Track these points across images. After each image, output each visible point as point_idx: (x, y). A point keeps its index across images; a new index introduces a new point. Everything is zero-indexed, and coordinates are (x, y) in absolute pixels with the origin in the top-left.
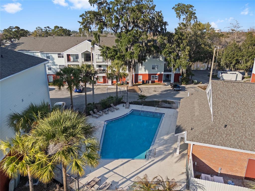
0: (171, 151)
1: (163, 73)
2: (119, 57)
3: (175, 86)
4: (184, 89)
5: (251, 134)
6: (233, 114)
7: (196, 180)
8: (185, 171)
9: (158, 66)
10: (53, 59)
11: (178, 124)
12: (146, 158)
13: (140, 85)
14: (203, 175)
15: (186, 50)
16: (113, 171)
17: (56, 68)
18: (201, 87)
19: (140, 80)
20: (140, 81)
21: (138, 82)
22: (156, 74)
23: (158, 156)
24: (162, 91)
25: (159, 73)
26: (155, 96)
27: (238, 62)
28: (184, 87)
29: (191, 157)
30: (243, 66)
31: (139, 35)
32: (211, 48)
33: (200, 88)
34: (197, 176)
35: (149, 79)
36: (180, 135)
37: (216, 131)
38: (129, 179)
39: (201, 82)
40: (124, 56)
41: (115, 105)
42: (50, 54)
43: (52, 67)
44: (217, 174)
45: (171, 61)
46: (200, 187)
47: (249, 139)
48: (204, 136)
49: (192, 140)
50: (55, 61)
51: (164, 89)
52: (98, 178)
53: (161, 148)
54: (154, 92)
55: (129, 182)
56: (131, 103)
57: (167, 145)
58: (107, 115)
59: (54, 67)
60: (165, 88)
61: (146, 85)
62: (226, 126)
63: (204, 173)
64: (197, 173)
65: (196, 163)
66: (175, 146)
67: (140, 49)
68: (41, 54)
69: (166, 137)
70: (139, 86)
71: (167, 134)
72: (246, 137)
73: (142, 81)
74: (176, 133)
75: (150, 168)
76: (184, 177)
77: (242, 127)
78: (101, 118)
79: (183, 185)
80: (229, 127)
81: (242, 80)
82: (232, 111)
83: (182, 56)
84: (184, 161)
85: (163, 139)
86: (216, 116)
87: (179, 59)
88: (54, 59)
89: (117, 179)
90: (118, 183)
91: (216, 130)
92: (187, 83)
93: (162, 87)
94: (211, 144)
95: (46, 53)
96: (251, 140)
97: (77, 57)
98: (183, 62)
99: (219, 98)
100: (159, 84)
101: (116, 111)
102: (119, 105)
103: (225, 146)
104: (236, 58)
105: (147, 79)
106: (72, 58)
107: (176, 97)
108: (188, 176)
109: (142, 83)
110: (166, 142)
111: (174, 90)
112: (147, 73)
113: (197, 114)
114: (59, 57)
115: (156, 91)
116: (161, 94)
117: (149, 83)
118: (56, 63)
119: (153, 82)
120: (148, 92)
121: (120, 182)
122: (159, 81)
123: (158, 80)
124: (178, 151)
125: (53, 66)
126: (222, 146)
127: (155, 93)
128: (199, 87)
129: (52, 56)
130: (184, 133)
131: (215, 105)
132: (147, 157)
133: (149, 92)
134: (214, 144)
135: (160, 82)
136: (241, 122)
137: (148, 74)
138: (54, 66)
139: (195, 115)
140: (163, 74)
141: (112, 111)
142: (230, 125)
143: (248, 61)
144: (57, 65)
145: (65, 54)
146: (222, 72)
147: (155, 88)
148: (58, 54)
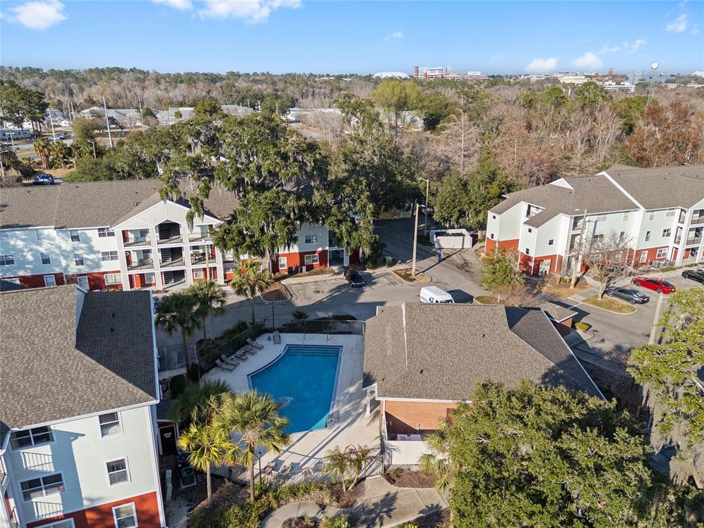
0: (361, 410)
1: (327, 248)
2: (250, 246)
3: (353, 277)
4: (370, 281)
5: (449, 378)
6: (431, 354)
7: (390, 442)
8: (379, 434)
9: (316, 236)
10: (88, 240)
11: (366, 370)
12: (326, 426)
13: (284, 277)
14: (399, 436)
15: (368, 212)
16: (290, 450)
17: (97, 258)
18: (399, 272)
19: (283, 266)
20: (284, 269)
21: (278, 271)
22: (315, 252)
23: (344, 420)
24: (331, 291)
25: (320, 249)
26: (319, 305)
27: (462, 214)
28: (370, 275)
29: (384, 417)
30: (472, 222)
31: (283, 200)
32: (415, 181)
33: (398, 274)
34: (393, 438)
35: (302, 263)
36: (369, 389)
37: (412, 380)
38: (312, 457)
39: (400, 261)
40: (258, 242)
41: (254, 339)
42: (79, 232)
43: (85, 256)
44: (415, 432)
45: (342, 237)
46: (394, 449)
47: (446, 385)
48: (397, 389)
49: (385, 396)
50: (93, 244)
51: (334, 284)
52: (272, 462)
53: (347, 407)
54: (316, 295)
55: (313, 460)
56: (281, 331)
57: (354, 402)
58: (246, 363)
59: (92, 257)
60: (334, 281)
61: (296, 277)
62: (422, 371)
63: (400, 433)
64: (393, 435)
65: (391, 423)
66: (364, 402)
67: (288, 229)
68: (57, 233)
69: (352, 389)
70: (283, 282)
71: (352, 384)
72: (443, 383)
73: (286, 268)
74: (364, 387)
75: (335, 439)
76: (378, 441)
77: (440, 370)
78: (238, 369)
79: (378, 451)
80: (425, 372)
81: (473, 246)
82: (430, 350)
83: (362, 224)
84: (377, 422)
85: (348, 393)
86: (411, 359)
87: (356, 230)
88: (91, 241)
89: (296, 459)
90: (299, 464)
91: (411, 377)
92: (375, 266)
93: (331, 278)
94: (406, 397)
95: (70, 231)
96: (448, 386)
97: (144, 233)
98: (365, 236)
99: (414, 331)
100: (322, 272)
101: (258, 352)
102: (260, 337)
103: (420, 397)
104: (459, 208)
105: (298, 263)
106: (131, 236)
107: (359, 301)
108: (382, 440)
109: (287, 273)
110: (352, 397)
111: (353, 285)
112: (297, 251)
113: (389, 352)
114: (100, 235)
115: (319, 292)
116: (331, 298)
117: (301, 271)
118: (95, 249)
119: (310, 268)
120: (305, 295)
121: (301, 463)
122: (321, 264)
123: (318, 263)
124: (368, 409)
125: (88, 254)
126: (417, 398)
127: (319, 297)
128: (396, 272)
129: (85, 234)
130: (374, 385)
131: (410, 343)
132: (328, 425)
133: (307, 296)
134: (409, 397)
135: (323, 266)
136: (439, 364)
137: (300, 253)
138: (92, 255)
139: (386, 355)
140: (327, 250)
141: (253, 354)
142: (427, 369)
143: (480, 211)
144: (98, 252)
145: (118, 230)
146: (439, 231)
147: (316, 282)
148: (99, 229)
